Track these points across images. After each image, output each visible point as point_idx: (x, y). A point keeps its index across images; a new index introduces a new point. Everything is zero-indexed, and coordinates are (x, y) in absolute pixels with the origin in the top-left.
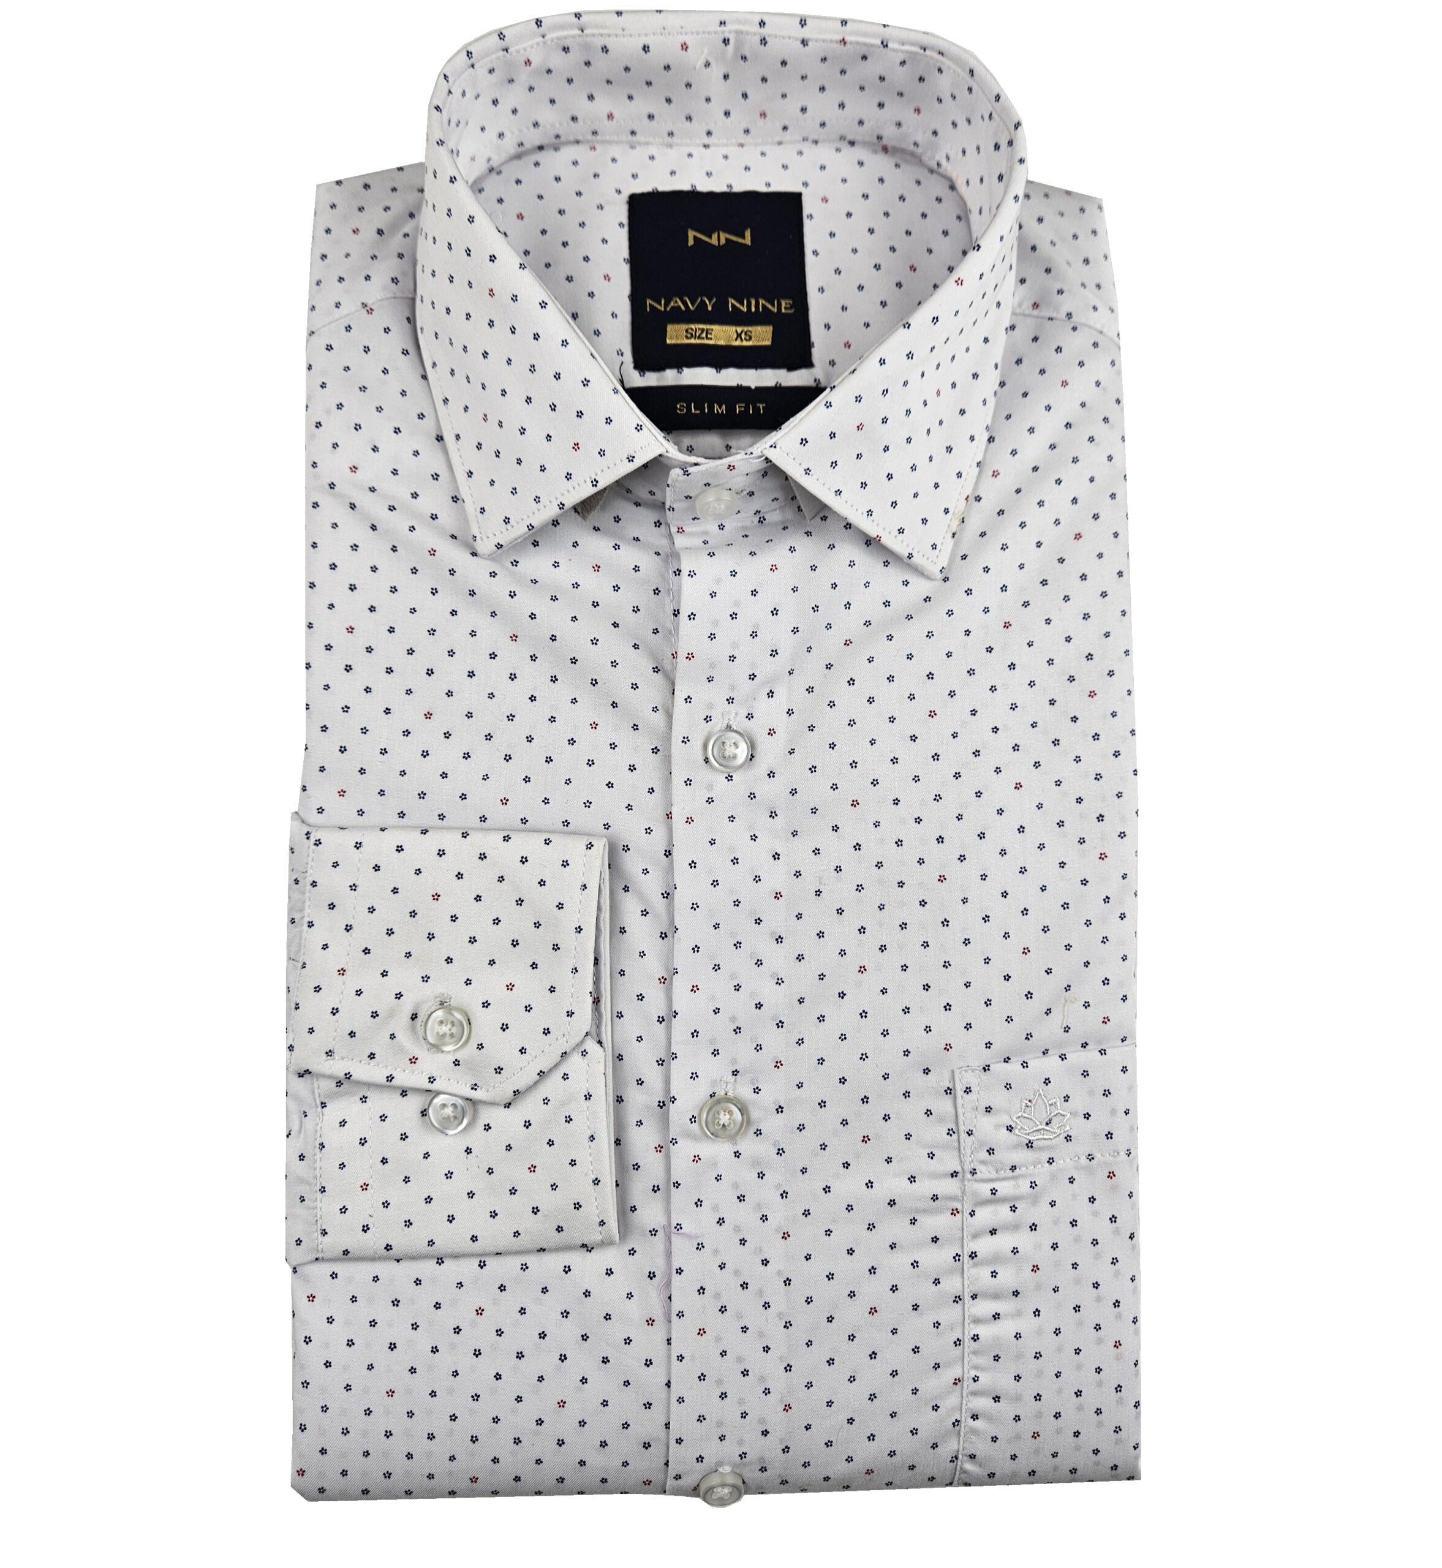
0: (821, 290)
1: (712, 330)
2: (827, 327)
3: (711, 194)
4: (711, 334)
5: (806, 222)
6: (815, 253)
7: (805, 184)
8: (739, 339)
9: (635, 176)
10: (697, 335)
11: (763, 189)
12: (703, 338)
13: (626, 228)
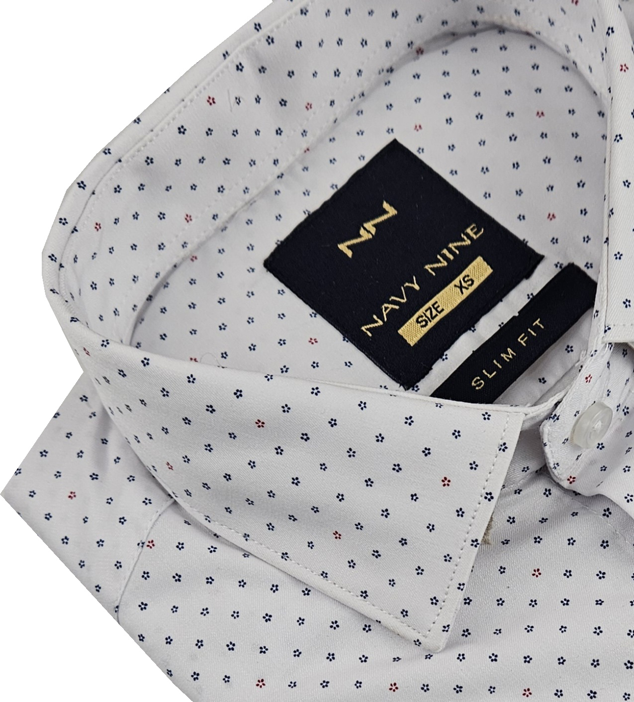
0: (487, 195)
1: (436, 302)
2: (521, 218)
3: (326, 205)
4: (439, 306)
5: (421, 156)
6: (454, 172)
7: (390, 131)
8: (464, 290)
9: (251, 248)
10: (429, 316)
11: (362, 164)
12: (436, 315)
13: (287, 291)
